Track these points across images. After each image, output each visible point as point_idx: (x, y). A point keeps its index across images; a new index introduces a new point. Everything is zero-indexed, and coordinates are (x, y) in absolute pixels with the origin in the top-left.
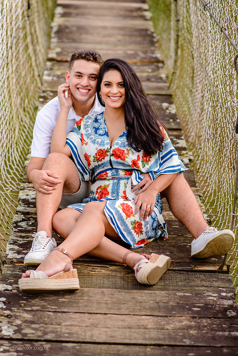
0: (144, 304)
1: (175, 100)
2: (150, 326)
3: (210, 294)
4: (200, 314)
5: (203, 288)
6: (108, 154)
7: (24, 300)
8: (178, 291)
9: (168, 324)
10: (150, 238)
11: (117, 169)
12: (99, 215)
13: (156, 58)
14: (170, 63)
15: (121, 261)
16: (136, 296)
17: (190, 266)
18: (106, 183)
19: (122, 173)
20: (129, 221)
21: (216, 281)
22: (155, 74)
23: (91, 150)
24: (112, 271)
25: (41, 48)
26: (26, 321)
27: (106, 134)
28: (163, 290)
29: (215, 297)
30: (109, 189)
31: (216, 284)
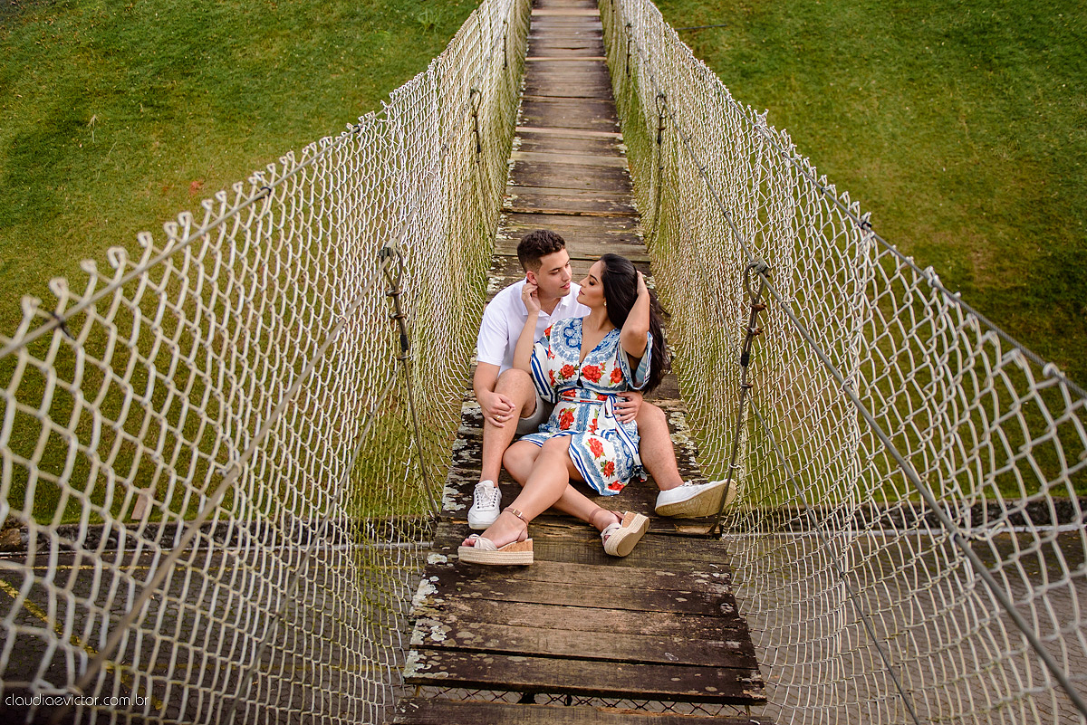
0: (614, 590)
1: (654, 267)
2: (621, 629)
3: (699, 573)
4: (686, 609)
5: (690, 564)
6: (577, 372)
7: (461, 580)
8: (658, 567)
9: (646, 624)
10: (624, 479)
11: (588, 391)
12: (561, 456)
13: (632, 209)
14: (649, 216)
15: (587, 520)
16: (604, 577)
17: (673, 527)
18: (573, 406)
19: (593, 397)
20: (598, 462)
21: (706, 553)
22: (630, 232)
23: (557, 364)
24: (575, 533)
25: (494, 196)
26: (461, 618)
27: (579, 346)
28: (639, 566)
29: (705, 579)
30: (575, 415)
31: (706, 557)
